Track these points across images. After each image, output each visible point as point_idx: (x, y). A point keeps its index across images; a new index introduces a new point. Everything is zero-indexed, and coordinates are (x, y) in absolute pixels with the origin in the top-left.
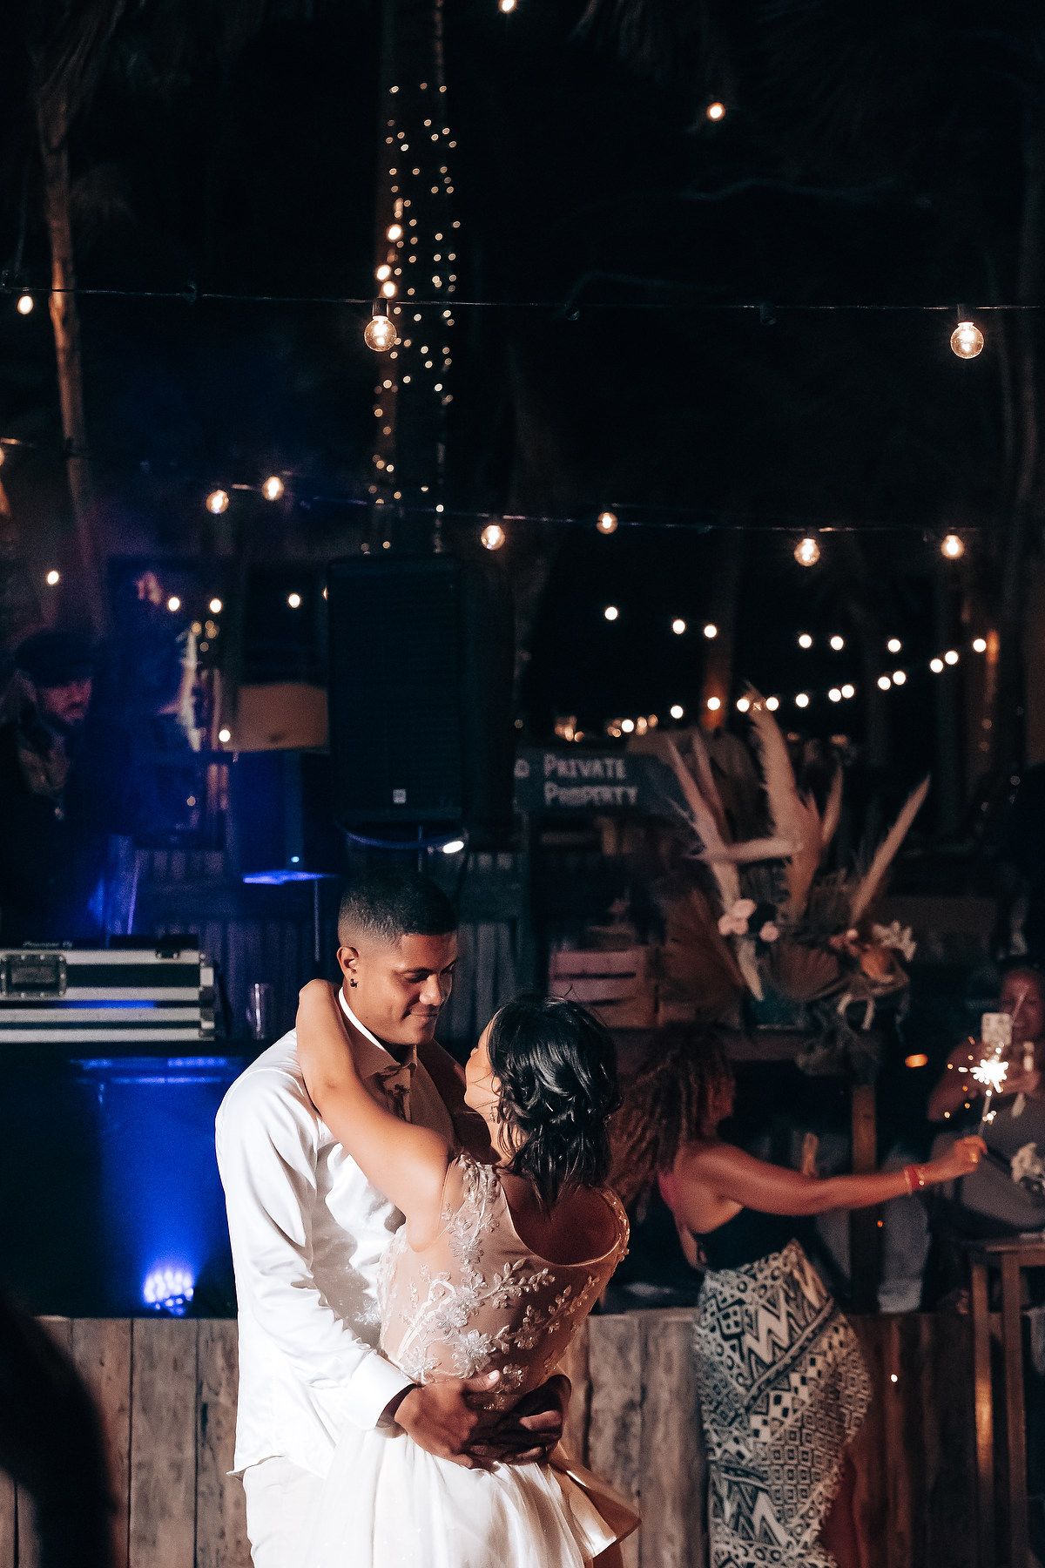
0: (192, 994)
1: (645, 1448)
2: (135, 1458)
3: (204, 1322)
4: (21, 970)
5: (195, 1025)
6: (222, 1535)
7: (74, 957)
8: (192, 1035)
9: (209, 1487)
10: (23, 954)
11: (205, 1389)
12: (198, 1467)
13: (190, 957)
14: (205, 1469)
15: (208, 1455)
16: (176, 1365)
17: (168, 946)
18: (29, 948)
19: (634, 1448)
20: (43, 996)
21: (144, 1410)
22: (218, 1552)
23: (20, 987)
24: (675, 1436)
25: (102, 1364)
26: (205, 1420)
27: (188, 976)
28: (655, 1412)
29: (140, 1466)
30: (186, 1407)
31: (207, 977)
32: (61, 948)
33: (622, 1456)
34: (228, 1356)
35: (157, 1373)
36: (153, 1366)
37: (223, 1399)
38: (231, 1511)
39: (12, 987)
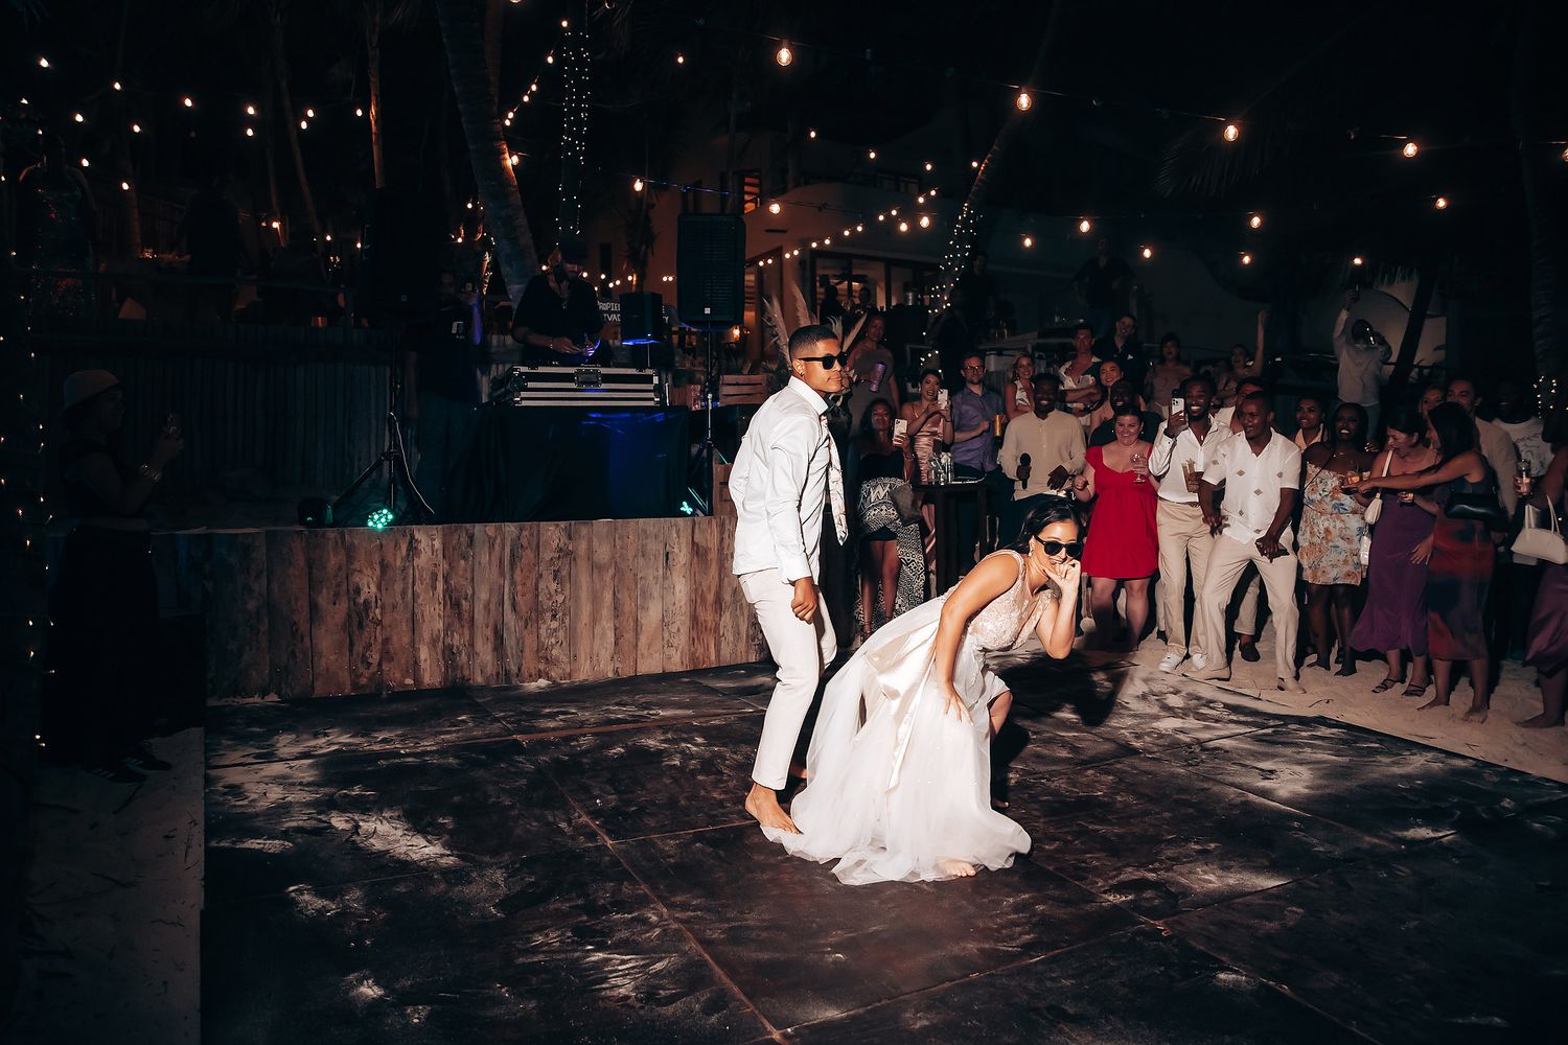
0: (651, 387)
2: (639, 577)
4: (582, 376)
5: (652, 399)
6: (674, 604)
7: (604, 371)
8: (651, 403)
9: (669, 586)
11: (668, 546)
12: (665, 578)
13: (649, 372)
14: (667, 579)
15: (669, 573)
16: (656, 537)
17: (641, 367)
20: (592, 387)
21: (643, 556)
22: (672, 611)
23: (583, 383)
25: (628, 537)
26: (667, 559)
27: (649, 379)
29: (642, 579)
30: (660, 554)
31: (656, 380)
34: (678, 532)
35: (648, 541)
36: (646, 538)
37: (676, 550)
38: (678, 595)
39: (581, 383)
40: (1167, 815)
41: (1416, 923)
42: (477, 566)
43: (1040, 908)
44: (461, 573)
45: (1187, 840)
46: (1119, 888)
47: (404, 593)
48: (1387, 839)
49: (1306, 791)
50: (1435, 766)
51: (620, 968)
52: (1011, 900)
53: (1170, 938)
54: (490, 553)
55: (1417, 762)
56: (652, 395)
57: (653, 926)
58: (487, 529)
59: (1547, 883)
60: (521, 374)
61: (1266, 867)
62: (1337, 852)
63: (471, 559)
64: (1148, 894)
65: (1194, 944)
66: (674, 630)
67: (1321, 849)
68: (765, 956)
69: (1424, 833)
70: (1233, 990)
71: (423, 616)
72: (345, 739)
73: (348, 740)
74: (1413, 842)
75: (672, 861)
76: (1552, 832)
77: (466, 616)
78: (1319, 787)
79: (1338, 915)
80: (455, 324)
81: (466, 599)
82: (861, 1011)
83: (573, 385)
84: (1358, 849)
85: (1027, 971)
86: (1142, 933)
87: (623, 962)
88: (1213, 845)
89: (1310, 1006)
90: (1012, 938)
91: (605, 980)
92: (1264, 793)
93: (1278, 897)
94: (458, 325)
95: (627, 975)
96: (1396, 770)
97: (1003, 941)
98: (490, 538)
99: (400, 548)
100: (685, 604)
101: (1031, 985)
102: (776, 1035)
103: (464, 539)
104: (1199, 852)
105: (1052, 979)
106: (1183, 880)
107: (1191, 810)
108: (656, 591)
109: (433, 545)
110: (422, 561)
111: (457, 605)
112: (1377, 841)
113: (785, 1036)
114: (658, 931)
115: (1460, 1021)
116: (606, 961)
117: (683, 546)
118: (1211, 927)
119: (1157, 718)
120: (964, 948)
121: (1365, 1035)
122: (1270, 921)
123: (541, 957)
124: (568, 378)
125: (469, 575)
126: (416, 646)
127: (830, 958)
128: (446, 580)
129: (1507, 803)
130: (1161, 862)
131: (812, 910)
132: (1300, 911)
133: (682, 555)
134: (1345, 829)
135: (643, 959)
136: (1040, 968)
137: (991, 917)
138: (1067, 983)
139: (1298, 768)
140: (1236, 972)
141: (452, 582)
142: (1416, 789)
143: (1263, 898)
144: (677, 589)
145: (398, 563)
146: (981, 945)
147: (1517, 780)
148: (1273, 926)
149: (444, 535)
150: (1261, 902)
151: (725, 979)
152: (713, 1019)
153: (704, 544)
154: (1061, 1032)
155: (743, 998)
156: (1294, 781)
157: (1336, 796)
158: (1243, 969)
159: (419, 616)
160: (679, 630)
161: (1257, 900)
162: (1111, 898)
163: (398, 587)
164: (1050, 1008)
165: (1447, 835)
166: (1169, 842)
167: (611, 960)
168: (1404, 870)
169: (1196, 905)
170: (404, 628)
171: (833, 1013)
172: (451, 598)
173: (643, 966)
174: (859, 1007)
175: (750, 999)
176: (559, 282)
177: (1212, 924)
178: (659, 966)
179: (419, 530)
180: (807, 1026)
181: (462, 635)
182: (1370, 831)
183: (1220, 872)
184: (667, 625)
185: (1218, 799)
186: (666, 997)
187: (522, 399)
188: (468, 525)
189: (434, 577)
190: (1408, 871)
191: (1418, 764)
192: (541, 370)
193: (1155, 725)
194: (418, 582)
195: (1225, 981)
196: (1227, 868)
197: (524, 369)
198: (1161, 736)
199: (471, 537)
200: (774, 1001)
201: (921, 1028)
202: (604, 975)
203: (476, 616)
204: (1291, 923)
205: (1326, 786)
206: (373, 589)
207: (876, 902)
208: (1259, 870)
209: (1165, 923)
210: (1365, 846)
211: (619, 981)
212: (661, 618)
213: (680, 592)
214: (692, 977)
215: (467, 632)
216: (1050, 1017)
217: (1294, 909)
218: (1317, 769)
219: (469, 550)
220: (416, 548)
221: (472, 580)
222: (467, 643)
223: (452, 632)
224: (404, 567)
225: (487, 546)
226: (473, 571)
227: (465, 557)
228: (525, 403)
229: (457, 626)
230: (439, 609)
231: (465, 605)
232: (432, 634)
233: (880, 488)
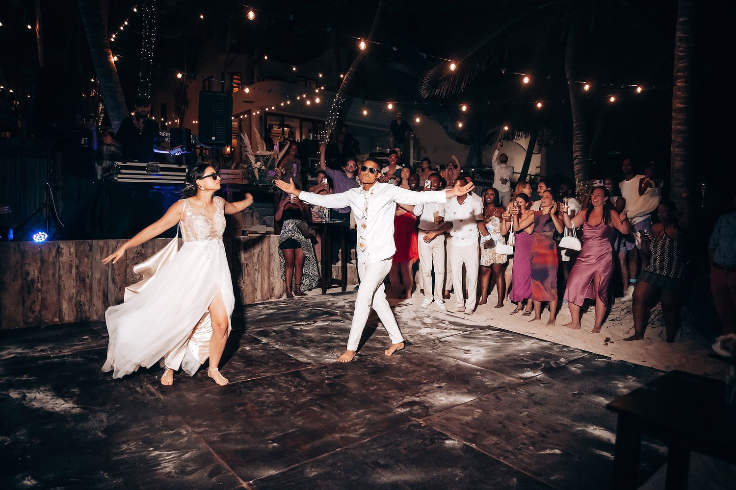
1: (262, 259)
4: (150, 168)
7: (161, 165)
13: (184, 167)
17: (180, 164)
19: (260, 259)
20: (155, 173)
23: (150, 171)
24: (266, 257)
27: (183, 170)
28: (263, 252)
33: (258, 260)
39: (149, 171)
40: (424, 371)
41: (527, 413)
42: (94, 261)
43: (368, 416)
44: (85, 264)
45: (432, 383)
46: (403, 406)
47: (54, 275)
48: (515, 378)
49: (483, 358)
50: (535, 346)
51: (167, 458)
52: (355, 413)
53: (425, 427)
54: (101, 255)
55: (527, 345)
57: (184, 436)
58: (99, 242)
59: (576, 392)
60: (118, 166)
61: (467, 393)
62: (496, 384)
63: (91, 257)
64: (416, 407)
65: (435, 428)
67: (489, 383)
68: (239, 447)
69: (529, 374)
70: (453, 448)
71: (64, 286)
72: (19, 351)
73: (21, 351)
74: (525, 379)
75: (194, 404)
76: (579, 371)
77: (88, 286)
78: (489, 357)
79: (495, 412)
80: (83, 140)
81: (88, 278)
82: (285, 470)
83: (145, 172)
84: (504, 383)
85: (362, 446)
86: (414, 425)
87: (169, 455)
88: (444, 384)
89: (484, 452)
90: (355, 431)
91: (159, 464)
92: (465, 360)
93: (471, 406)
94: (85, 140)
95: (171, 461)
96: (520, 348)
97: (351, 433)
98: (101, 247)
99: (52, 252)
101: (364, 452)
102: (245, 485)
103: (87, 248)
104: (438, 387)
105: (373, 449)
106: (431, 401)
107: (434, 369)
109: (70, 251)
110: (64, 258)
111: (83, 281)
112: (511, 379)
113: (249, 485)
114: (186, 439)
115: (543, 453)
116: (160, 455)
118: (443, 421)
119: (419, 328)
120: (333, 437)
121: (506, 463)
122: (467, 416)
123: (126, 456)
124: (142, 168)
125: (89, 266)
126: (61, 301)
127: (270, 446)
128: (77, 268)
129: (562, 360)
130: (421, 393)
131: (262, 423)
132: (480, 411)
134: (499, 374)
135: (178, 453)
136: (368, 443)
137: (346, 421)
138: (380, 450)
139: (480, 349)
140: (453, 440)
141: (81, 269)
142: (527, 356)
143: (465, 407)
145: (51, 259)
146: (342, 435)
147: (566, 350)
148: (469, 418)
149: (76, 246)
150: (463, 408)
151: (220, 460)
152: (214, 480)
154: (377, 472)
155: (229, 468)
156: (478, 354)
157: (495, 360)
158: (456, 438)
159: (62, 286)
161: (462, 407)
162: (400, 410)
163: (50, 272)
164: (373, 462)
165: (539, 374)
166: (425, 384)
167: (162, 454)
168: (522, 391)
169: (437, 411)
170: (54, 292)
171: (272, 472)
172: (80, 277)
173: (179, 456)
174: (285, 468)
175: (232, 468)
176: (138, 121)
177: (443, 419)
178: (186, 456)
179: (62, 243)
180: (258, 480)
181: (85, 296)
182: (508, 374)
183: (446, 396)
185: (446, 364)
186: (190, 471)
187: (118, 178)
188: (89, 241)
189: (71, 267)
190: (523, 391)
191: (528, 345)
192: (129, 164)
193: (419, 331)
194: (61, 269)
195: (448, 444)
196: (450, 394)
197: (120, 163)
198: (422, 336)
199: (91, 247)
200: (244, 468)
201: (313, 476)
202: (158, 462)
203: (93, 286)
204: (476, 417)
205: (491, 356)
206: (37, 273)
207: (292, 418)
208: (463, 394)
209: (423, 420)
210: (507, 381)
211: (166, 465)
214: (203, 460)
215: (88, 294)
216: (373, 466)
217: (478, 410)
218: (488, 349)
219: (90, 253)
220: (61, 252)
221: (92, 268)
222: (88, 300)
223: (81, 294)
224: (54, 262)
225: (99, 251)
226: (92, 263)
227: (87, 257)
228: (120, 180)
229: (83, 291)
230: (73, 283)
231: (87, 280)
232: (69, 295)
233: (290, 224)
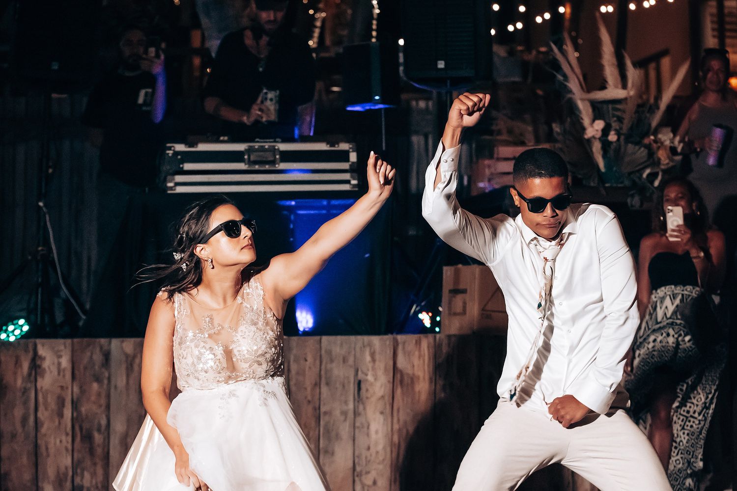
0: (345, 166)
2: (323, 409)
3: (359, 337)
4: (255, 153)
5: (348, 182)
6: (369, 448)
7: (283, 147)
8: (346, 187)
9: (362, 424)
10: (256, 145)
11: (360, 373)
12: (356, 414)
13: (344, 146)
14: (359, 414)
15: (361, 407)
16: (345, 360)
18: (258, 142)
20: (267, 167)
21: (327, 384)
22: (366, 458)
23: (255, 163)
25: (306, 360)
26: (359, 389)
27: (343, 156)
29: (325, 413)
30: (349, 382)
31: (353, 157)
32: (275, 142)
34: (373, 355)
35: (334, 365)
36: (332, 361)
37: (370, 378)
38: (373, 436)
39: (251, 163)
42: (112, 390)
44: (93, 398)
47: (24, 420)
54: (128, 376)
56: (347, 176)
58: (124, 345)
60: (176, 153)
63: (106, 382)
66: (368, 480)
71: (47, 449)
77: (99, 451)
80: (142, 93)
81: (99, 430)
83: (242, 166)
94: (146, 94)
98: (127, 356)
99: (21, 366)
100: (384, 448)
103: (98, 357)
108: (345, 430)
109: (59, 364)
110: (46, 382)
111: (88, 438)
117: (380, 373)
124: (235, 157)
125: (103, 401)
126: (40, 484)
128: (75, 405)
133: (378, 384)
141: (83, 409)
144: (374, 427)
145: (19, 382)
149: (73, 351)
153: (410, 372)
159: (43, 449)
160: (375, 483)
163: (18, 412)
170: (25, 460)
172: (81, 429)
176: (257, 37)
179: (43, 346)
181: (94, 474)
184: (360, 475)
187: (177, 184)
188: (103, 341)
189: (61, 402)
192: (202, 147)
194: (41, 408)
197: (180, 147)
199: (107, 356)
203: (111, 452)
212: (350, 464)
213: (377, 432)
215: (100, 471)
219: (103, 370)
220: (40, 367)
221: (108, 407)
222: (100, 485)
223: (83, 470)
224: (25, 388)
225: (124, 366)
226: (108, 396)
227: (98, 380)
228: (180, 190)
229: (88, 463)
230: (67, 441)
231: (98, 438)
232: (58, 472)
233: (668, 301)
